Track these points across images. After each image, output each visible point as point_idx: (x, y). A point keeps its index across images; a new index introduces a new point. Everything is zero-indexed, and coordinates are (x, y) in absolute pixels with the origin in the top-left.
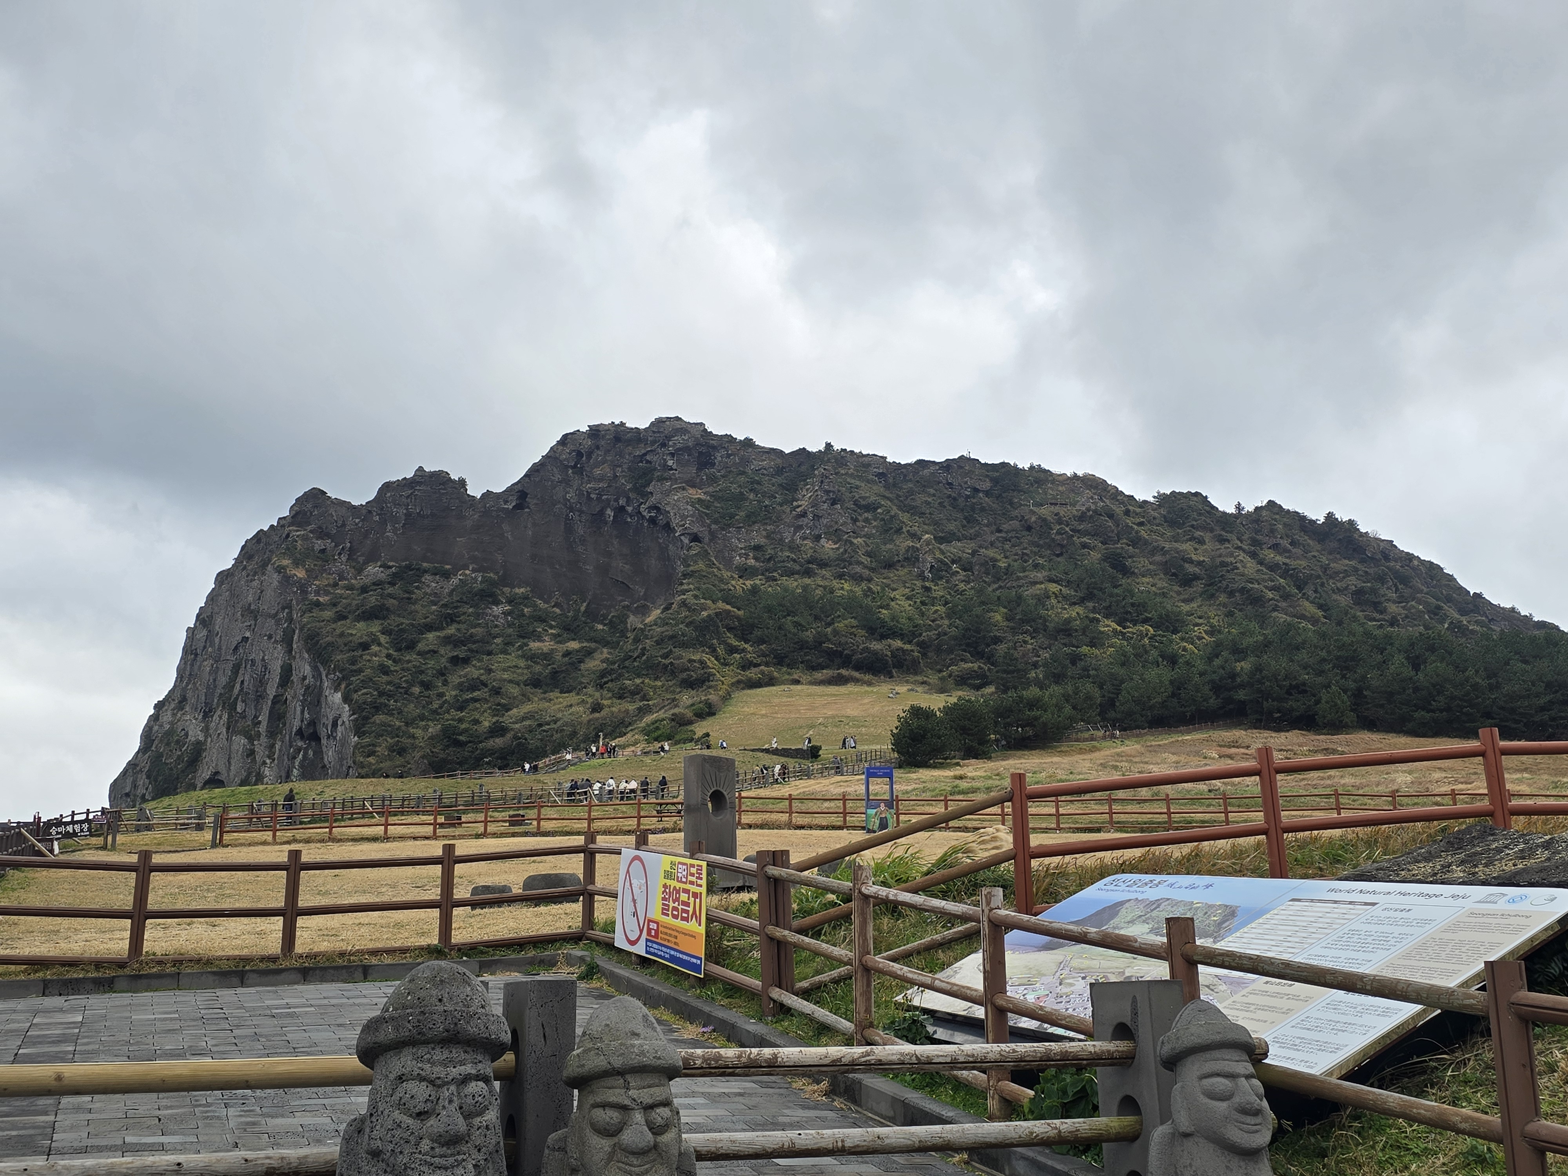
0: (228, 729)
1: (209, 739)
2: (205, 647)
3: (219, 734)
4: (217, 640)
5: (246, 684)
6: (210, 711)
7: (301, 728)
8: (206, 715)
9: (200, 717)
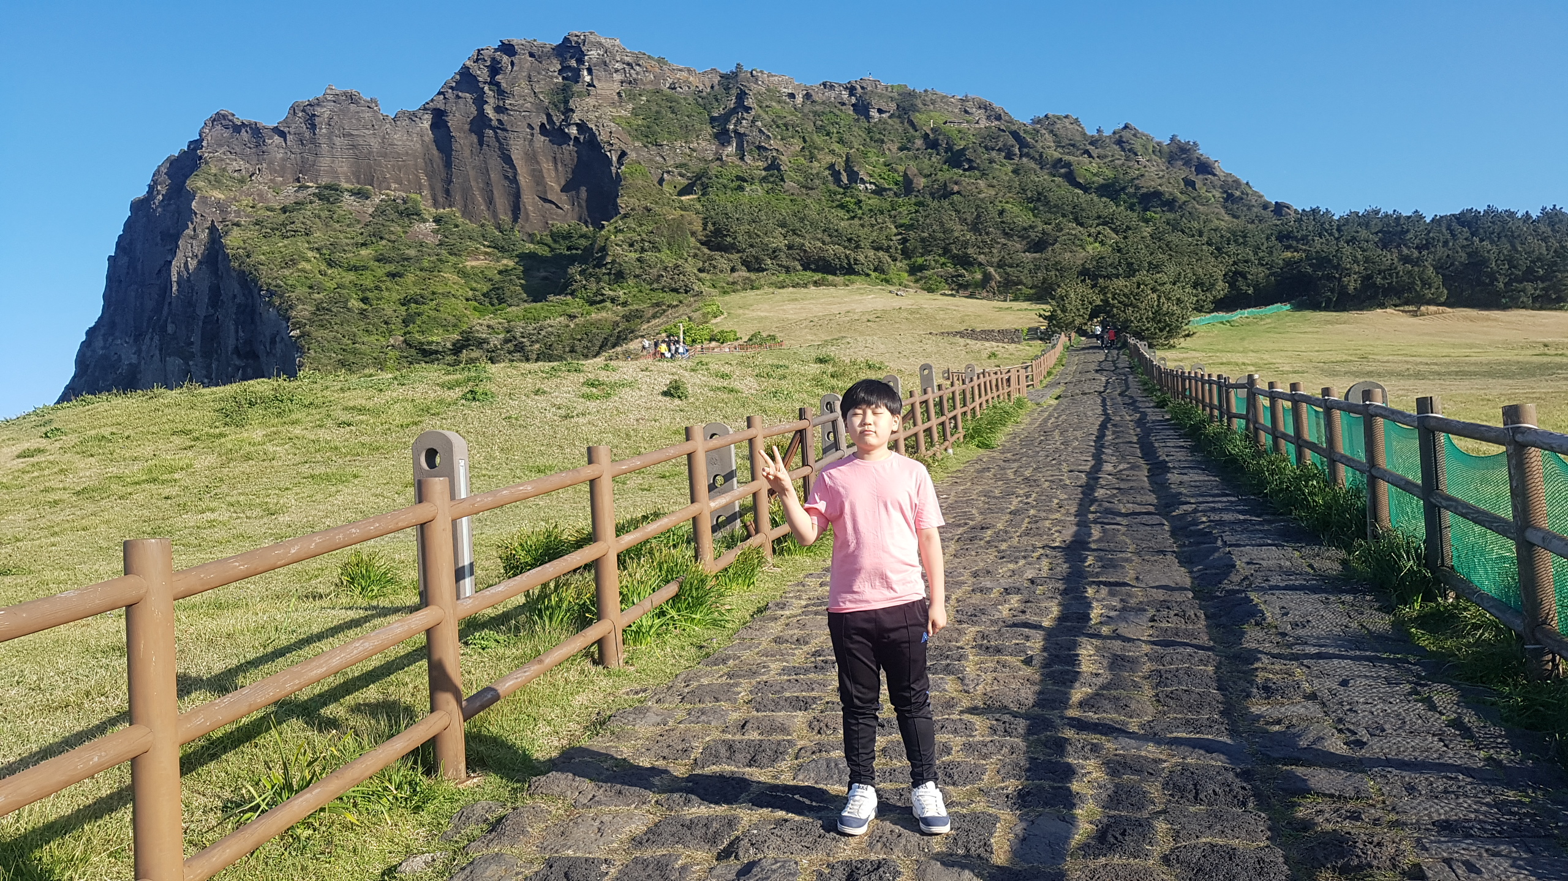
0: (161, 350)
1: (143, 362)
2: (128, 273)
3: (152, 356)
4: (139, 267)
5: (174, 304)
6: (140, 335)
7: (237, 347)
8: (136, 340)
9: (131, 341)
